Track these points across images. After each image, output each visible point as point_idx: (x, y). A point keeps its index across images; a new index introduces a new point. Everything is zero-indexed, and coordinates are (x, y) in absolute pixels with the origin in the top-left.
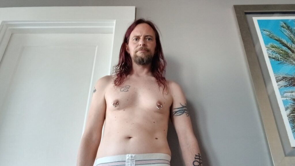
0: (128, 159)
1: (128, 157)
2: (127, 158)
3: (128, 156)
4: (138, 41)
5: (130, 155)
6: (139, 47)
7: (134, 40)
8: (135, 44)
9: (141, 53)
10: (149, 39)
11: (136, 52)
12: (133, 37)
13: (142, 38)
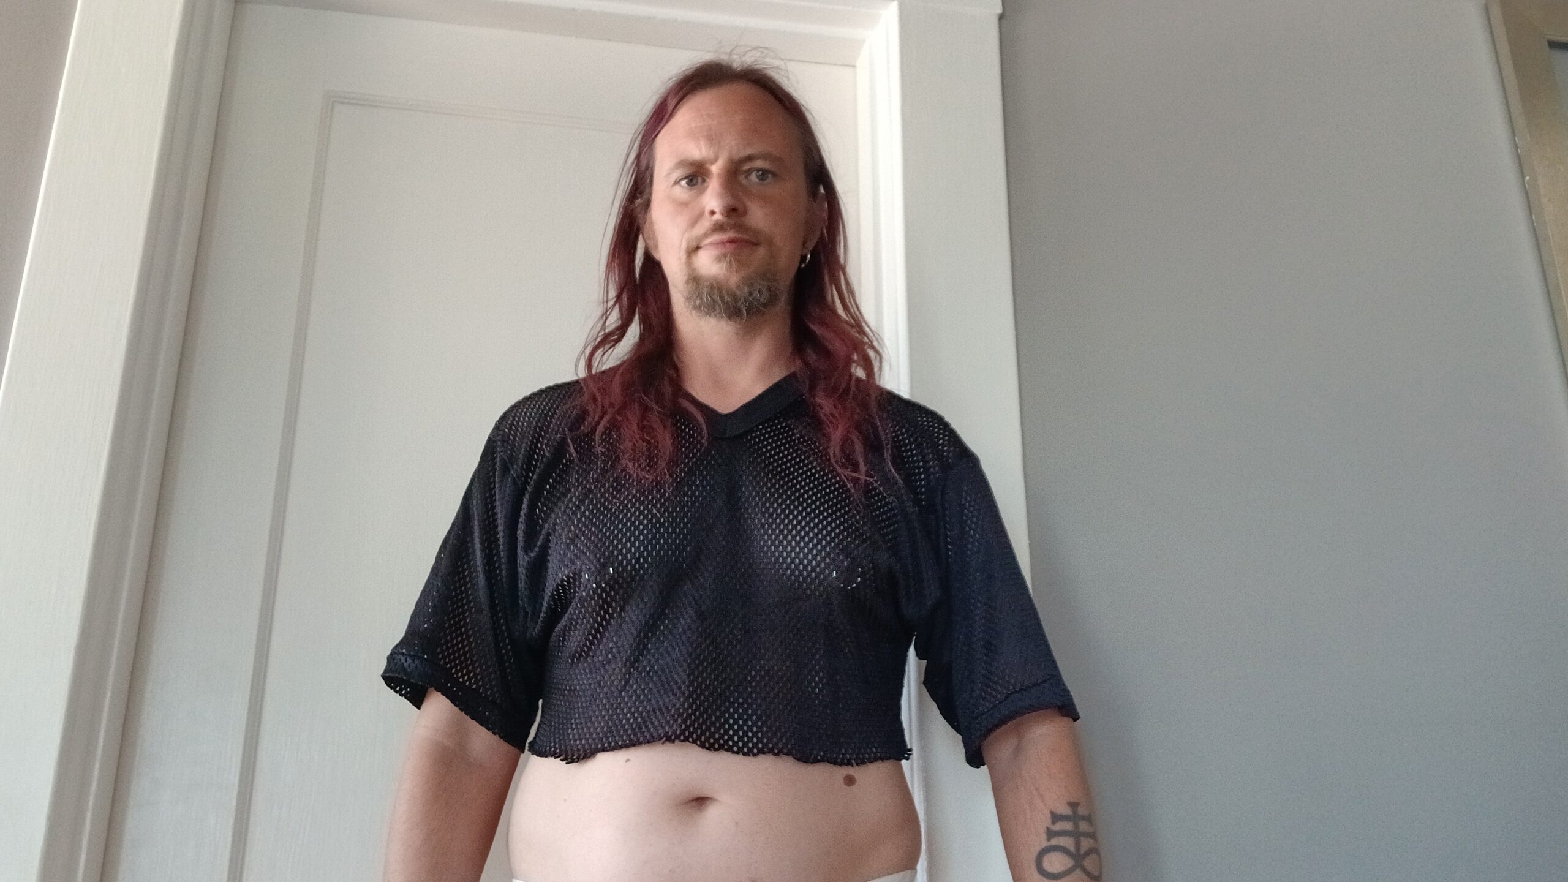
8: (684, 204)
9: (719, 259)
10: (764, 174)
11: (694, 249)
12: (672, 170)
13: (719, 175)
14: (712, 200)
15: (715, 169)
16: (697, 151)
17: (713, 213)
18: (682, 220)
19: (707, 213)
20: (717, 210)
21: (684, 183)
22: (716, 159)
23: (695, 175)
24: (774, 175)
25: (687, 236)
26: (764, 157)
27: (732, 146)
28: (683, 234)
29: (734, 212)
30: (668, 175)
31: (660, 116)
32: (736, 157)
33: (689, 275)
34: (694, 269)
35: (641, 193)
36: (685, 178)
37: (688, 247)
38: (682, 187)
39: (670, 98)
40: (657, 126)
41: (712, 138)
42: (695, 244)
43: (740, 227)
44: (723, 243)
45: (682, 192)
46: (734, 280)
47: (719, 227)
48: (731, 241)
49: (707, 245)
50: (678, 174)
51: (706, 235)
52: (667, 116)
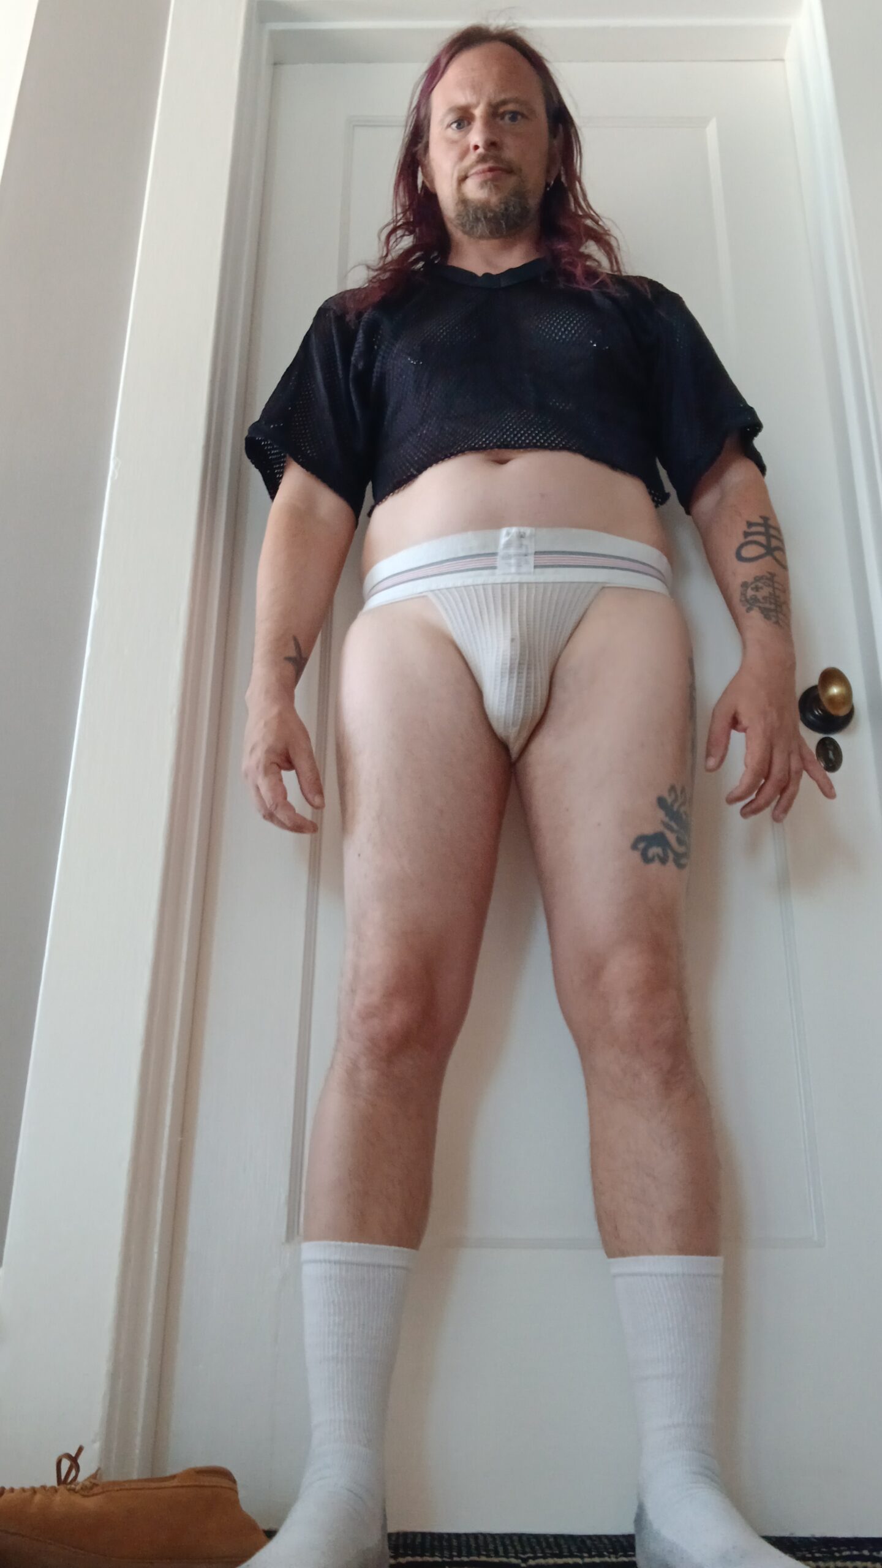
0: (508, 545)
1: (505, 535)
2: (503, 540)
3: (508, 534)
4: (468, 132)
5: (514, 530)
6: (473, 156)
7: (449, 126)
8: (454, 142)
9: (483, 184)
10: (514, 116)
11: (463, 179)
12: (445, 115)
13: (481, 117)
14: (476, 136)
15: (478, 112)
16: (463, 98)
17: (476, 147)
18: (454, 154)
19: (471, 147)
20: (480, 144)
21: (454, 125)
22: (478, 104)
23: (463, 119)
24: (523, 115)
25: (457, 167)
26: (516, 101)
27: (490, 91)
28: (454, 166)
29: (492, 145)
30: (442, 121)
31: (434, 73)
32: (494, 102)
33: (459, 198)
34: (463, 194)
35: (422, 137)
36: (455, 122)
37: (458, 178)
38: (453, 129)
39: (442, 57)
40: (432, 82)
41: (476, 88)
42: (463, 174)
43: (497, 159)
44: (484, 172)
45: (453, 133)
46: (494, 200)
47: (482, 159)
48: (491, 170)
49: (473, 174)
50: (450, 118)
51: (472, 167)
52: (440, 73)
